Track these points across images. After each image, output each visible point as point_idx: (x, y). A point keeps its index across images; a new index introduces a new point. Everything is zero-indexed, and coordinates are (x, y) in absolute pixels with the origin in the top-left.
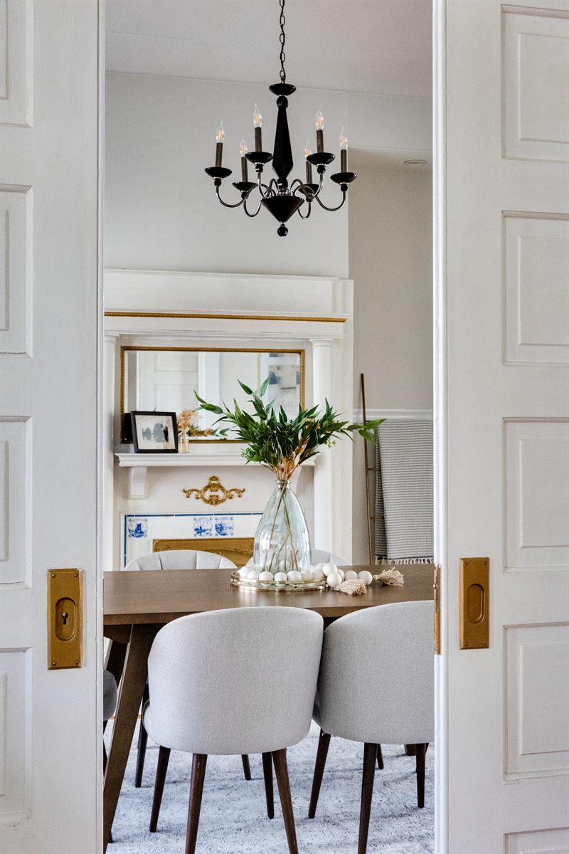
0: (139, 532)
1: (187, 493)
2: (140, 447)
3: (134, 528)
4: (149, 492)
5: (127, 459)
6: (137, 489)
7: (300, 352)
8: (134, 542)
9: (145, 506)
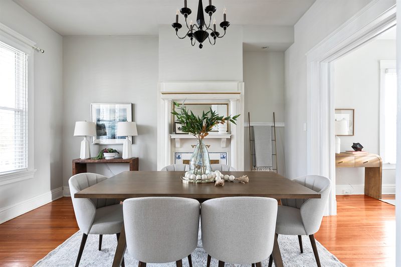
0: (179, 158)
1: (193, 146)
2: (177, 132)
3: (178, 156)
4: (181, 146)
5: (173, 136)
6: (178, 145)
7: (227, 104)
8: (177, 160)
9: (181, 150)
